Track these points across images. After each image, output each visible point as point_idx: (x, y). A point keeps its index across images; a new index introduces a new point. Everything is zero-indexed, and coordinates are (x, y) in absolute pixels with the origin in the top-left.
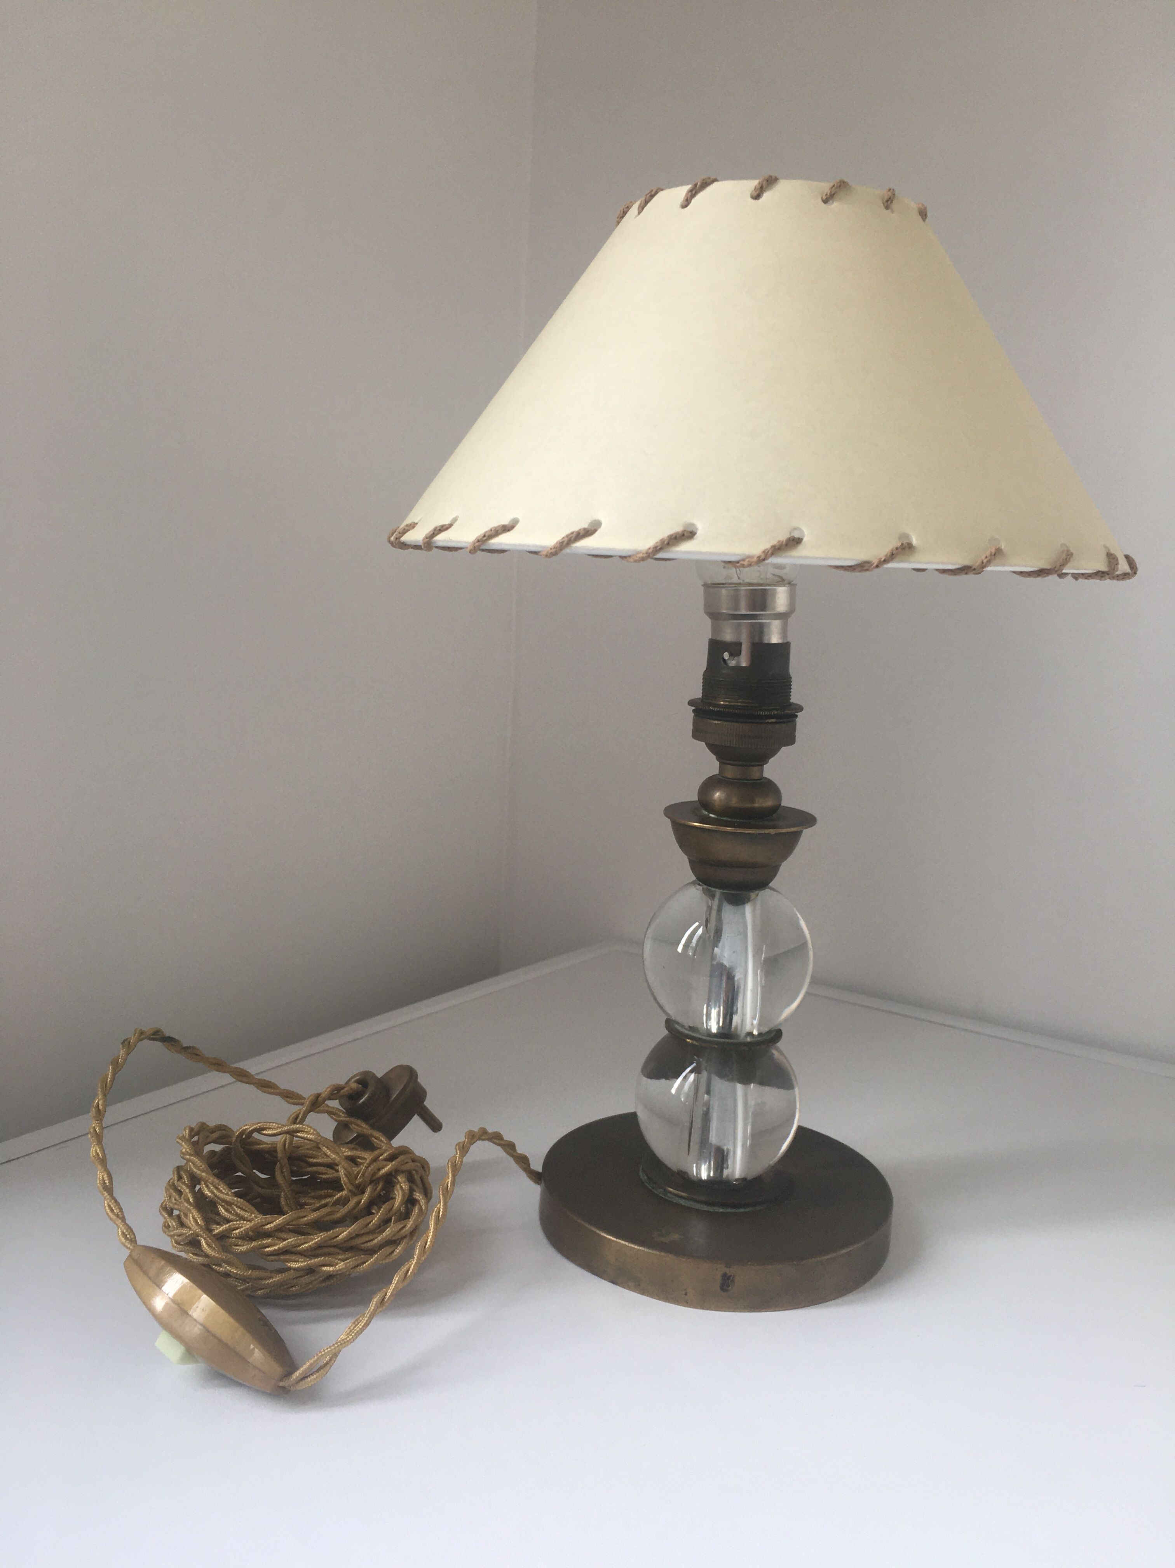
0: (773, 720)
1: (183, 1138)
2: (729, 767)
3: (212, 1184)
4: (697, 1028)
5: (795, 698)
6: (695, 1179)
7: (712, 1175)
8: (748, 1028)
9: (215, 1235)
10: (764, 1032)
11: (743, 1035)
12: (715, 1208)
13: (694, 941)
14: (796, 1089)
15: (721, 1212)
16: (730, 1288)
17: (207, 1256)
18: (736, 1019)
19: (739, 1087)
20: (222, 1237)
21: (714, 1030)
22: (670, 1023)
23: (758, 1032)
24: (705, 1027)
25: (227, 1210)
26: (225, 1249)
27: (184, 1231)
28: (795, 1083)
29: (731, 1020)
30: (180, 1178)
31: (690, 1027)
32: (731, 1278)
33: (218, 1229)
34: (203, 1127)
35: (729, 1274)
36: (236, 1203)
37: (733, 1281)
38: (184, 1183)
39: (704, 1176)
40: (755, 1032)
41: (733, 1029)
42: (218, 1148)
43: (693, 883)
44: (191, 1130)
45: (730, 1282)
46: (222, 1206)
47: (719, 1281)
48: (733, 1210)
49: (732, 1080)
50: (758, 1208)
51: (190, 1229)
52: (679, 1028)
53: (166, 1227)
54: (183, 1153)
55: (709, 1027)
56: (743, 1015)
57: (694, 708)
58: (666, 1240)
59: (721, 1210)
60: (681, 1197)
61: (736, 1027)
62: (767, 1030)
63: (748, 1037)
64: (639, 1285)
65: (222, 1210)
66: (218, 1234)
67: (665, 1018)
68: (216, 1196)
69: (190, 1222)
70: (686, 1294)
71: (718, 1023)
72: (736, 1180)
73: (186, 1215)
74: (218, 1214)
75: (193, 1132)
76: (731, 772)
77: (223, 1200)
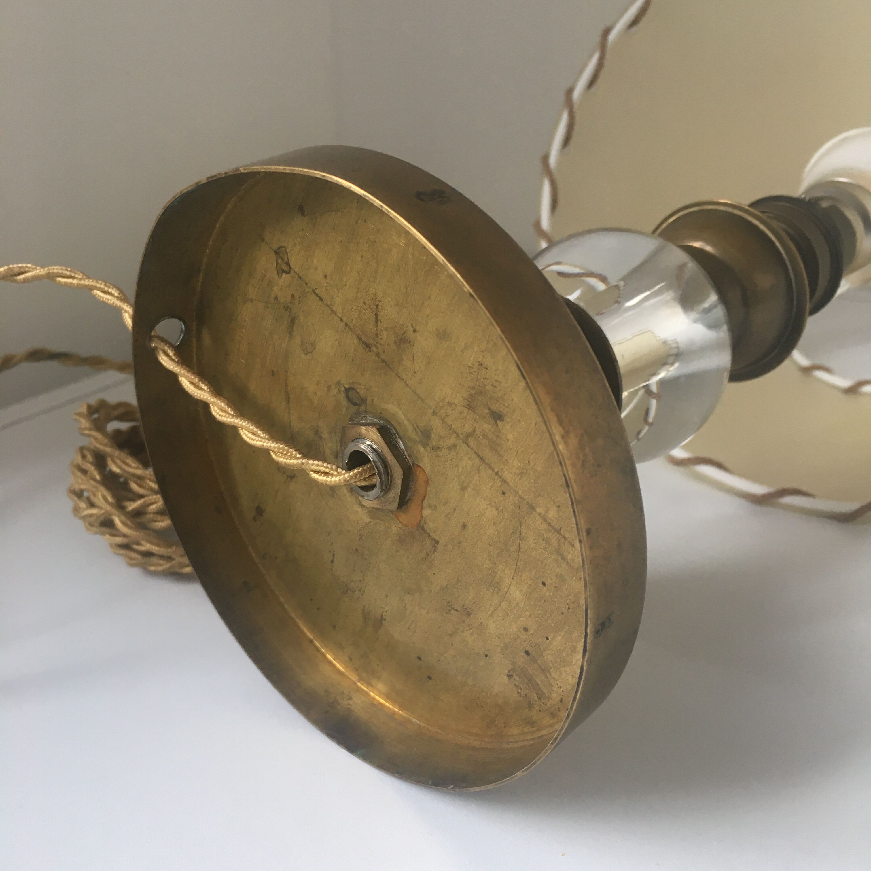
1: (80, 414)
3: (119, 458)
9: (129, 512)
17: (124, 536)
20: (138, 513)
25: (140, 486)
26: (142, 527)
27: (94, 511)
30: (84, 457)
33: (132, 506)
34: (103, 405)
36: (148, 477)
38: (88, 462)
42: (124, 426)
44: (89, 407)
46: (134, 482)
51: (101, 508)
53: (76, 510)
54: (81, 429)
65: (134, 486)
66: (133, 510)
68: (125, 471)
69: (99, 500)
73: (94, 495)
74: (130, 491)
75: (92, 410)
77: (134, 475)
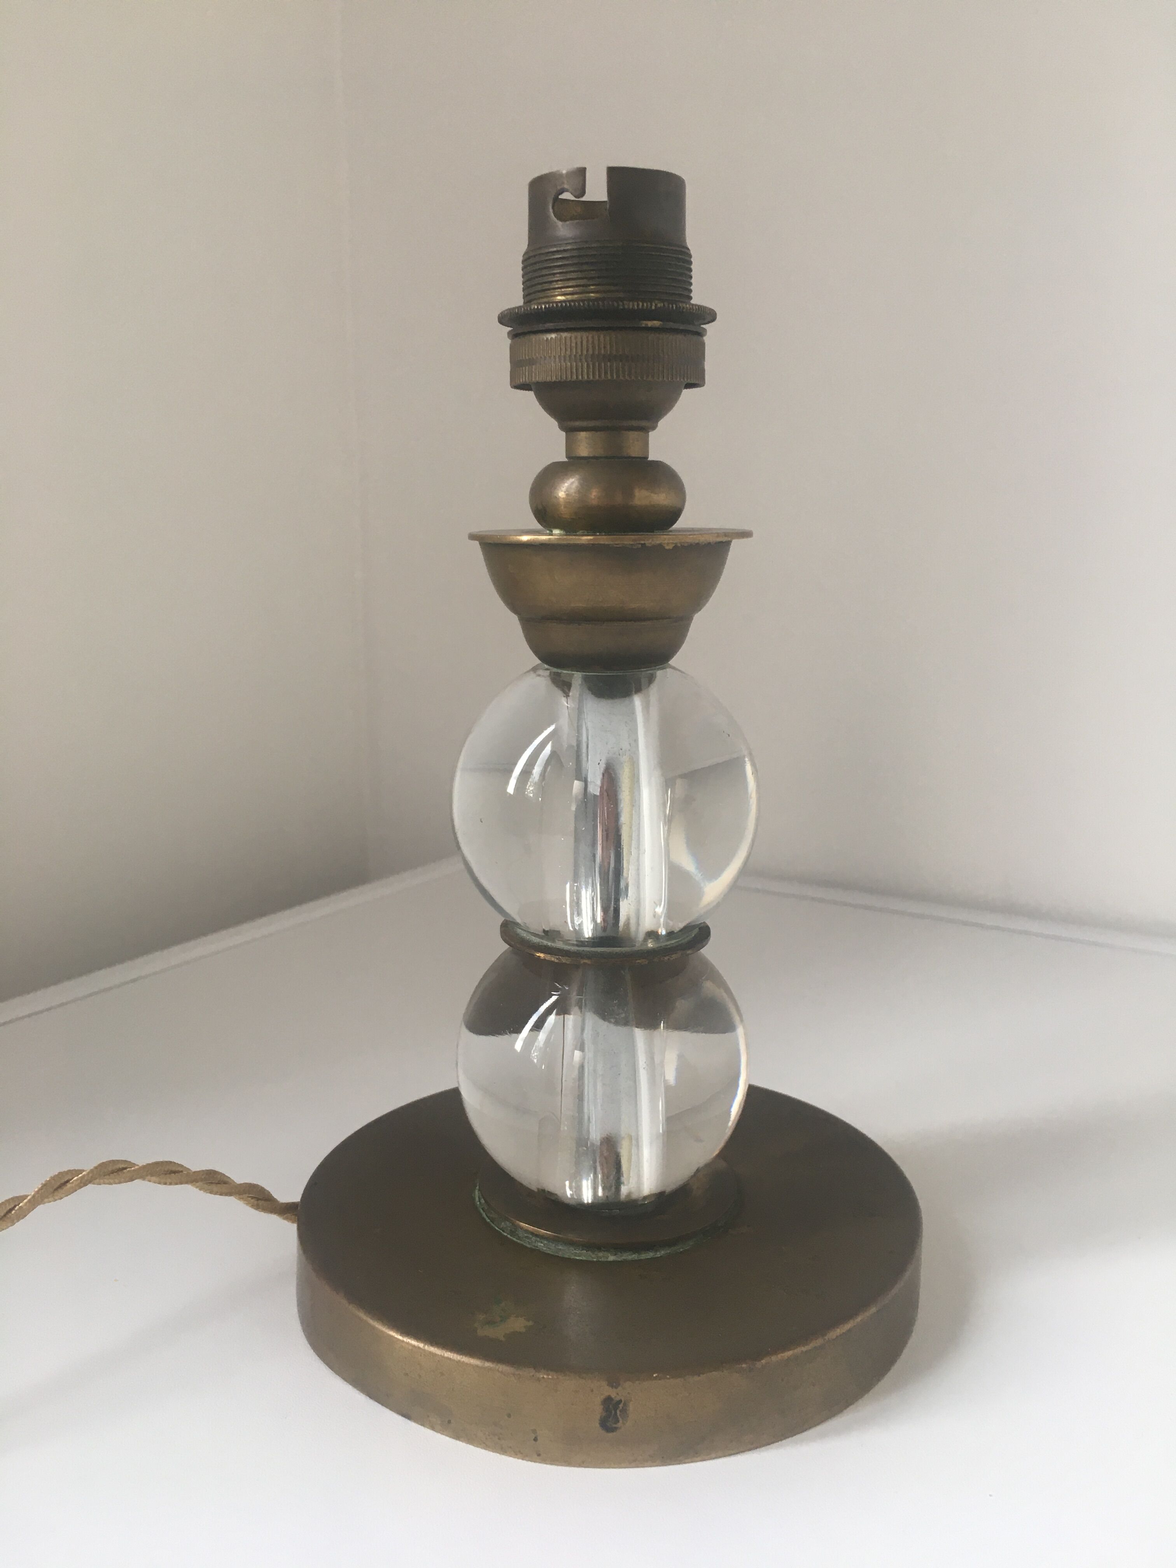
0: (656, 323)
2: (583, 434)
4: (558, 932)
5: (699, 297)
6: (572, 1202)
7: (600, 1193)
8: (647, 924)
10: (677, 929)
11: (641, 936)
12: (601, 1254)
13: (537, 770)
14: (740, 1031)
15: (613, 1261)
16: (619, 1425)
18: (626, 908)
19: (639, 1034)
21: (588, 932)
22: (508, 929)
23: (666, 931)
24: (571, 929)
28: (737, 1019)
29: (617, 911)
31: (544, 931)
32: (621, 1406)
35: (618, 1398)
37: (624, 1411)
39: (587, 1197)
40: (663, 932)
41: (621, 929)
43: (534, 669)
45: (618, 1412)
47: (598, 1411)
48: (635, 1257)
49: (626, 1023)
50: (679, 1248)
52: (524, 934)
55: (577, 928)
56: (639, 901)
57: (510, 329)
58: (498, 1332)
59: (611, 1258)
60: (542, 1237)
61: (627, 924)
62: (681, 925)
63: (650, 941)
64: (449, 1422)
67: (501, 919)
70: (535, 1439)
71: (594, 919)
72: (645, 1198)
76: (585, 445)
